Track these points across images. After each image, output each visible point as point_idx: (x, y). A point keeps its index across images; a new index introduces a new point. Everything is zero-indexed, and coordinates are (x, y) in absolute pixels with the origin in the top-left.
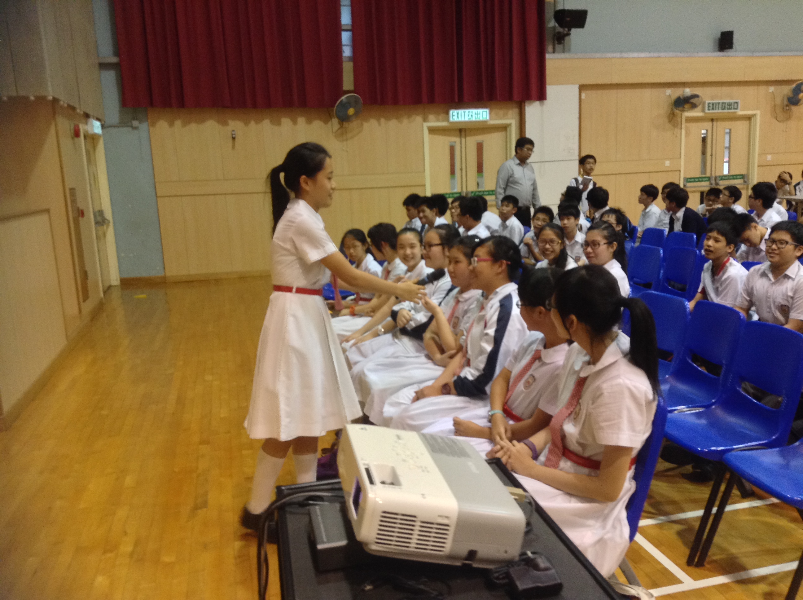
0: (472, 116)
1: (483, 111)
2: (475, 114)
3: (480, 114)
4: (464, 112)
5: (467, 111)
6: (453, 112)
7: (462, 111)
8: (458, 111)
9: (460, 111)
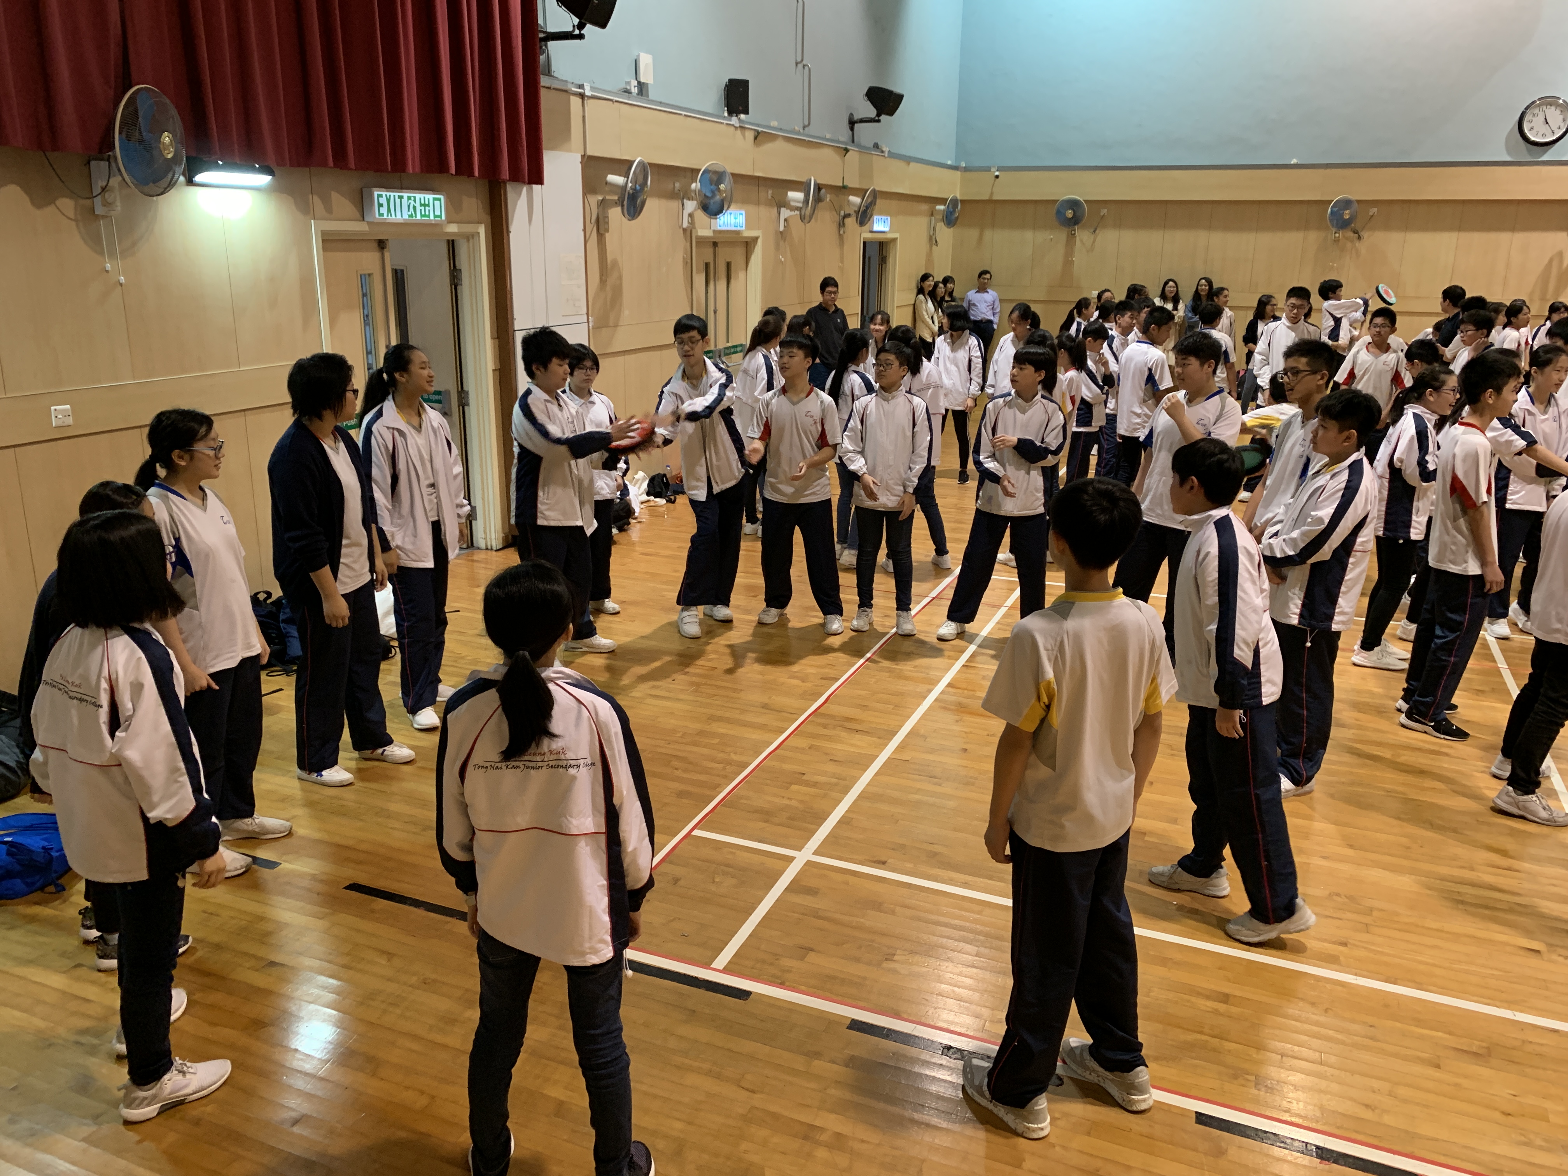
0: (415, 208)
1: (434, 199)
2: (421, 205)
3: (428, 205)
4: (401, 198)
5: (405, 195)
6: (380, 196)
7: (397, 194)
8: (388, 194)
9: (392, 194)
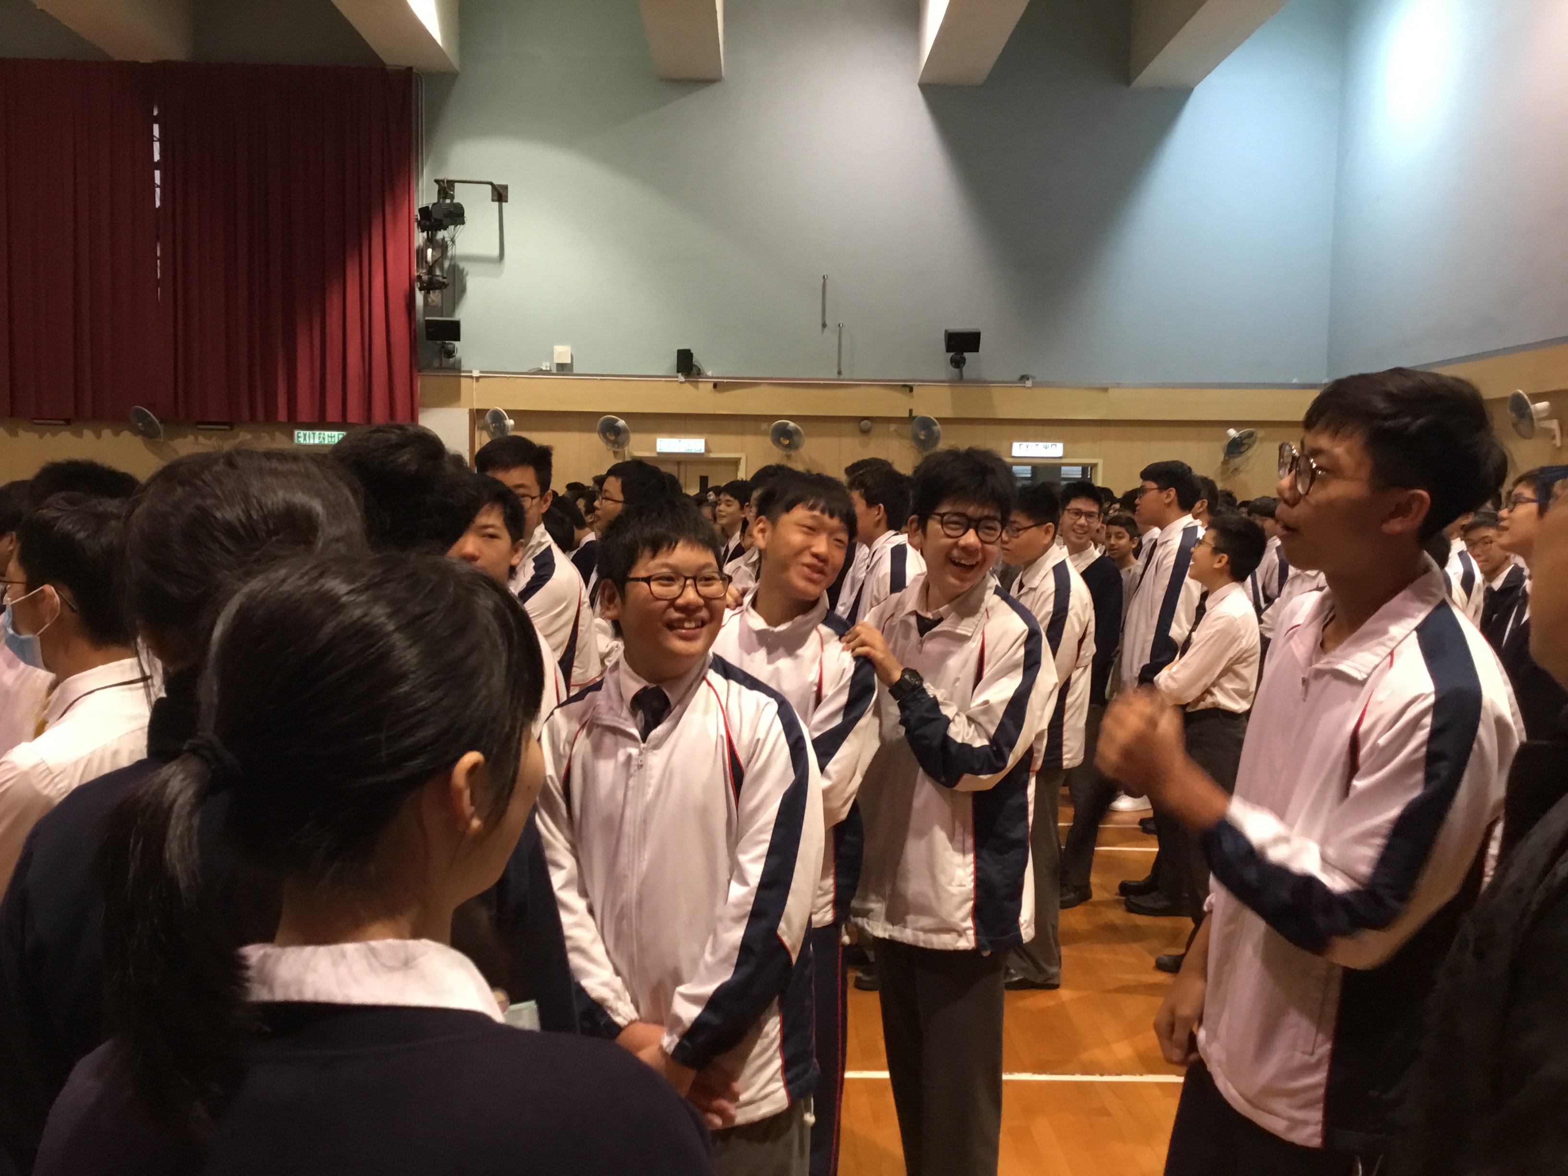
0: (324, 439)
2: (329, 436)
4: (314, 434)
5: (317, 433)
6: (298, 433)
7: (311, 432)
8: (305, 432)
9: (308, 432)
